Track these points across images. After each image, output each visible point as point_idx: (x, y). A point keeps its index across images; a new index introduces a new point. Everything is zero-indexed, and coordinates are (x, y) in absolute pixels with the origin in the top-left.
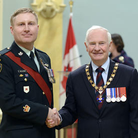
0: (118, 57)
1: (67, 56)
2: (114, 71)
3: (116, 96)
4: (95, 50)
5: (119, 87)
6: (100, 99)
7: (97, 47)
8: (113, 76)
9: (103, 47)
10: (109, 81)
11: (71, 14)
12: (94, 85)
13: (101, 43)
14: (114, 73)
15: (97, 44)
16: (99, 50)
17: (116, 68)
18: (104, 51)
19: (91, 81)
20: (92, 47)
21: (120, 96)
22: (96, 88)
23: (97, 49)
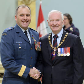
0: (69, 28)
1: (38, 28)
2: (65, 38)
3: (64, 53)
4: (54, 25)
5: (66, 47)
6: (54, 54)
7: (55, 23)
8: (64, 40)
9: (59, 23)
10: (61, 44)
11: (41, 2)
12: (51, 46)
13: (57, 20)
14: (64, 39)
15: (55, 21)
16: (56, 25)
17: (66, 36)
18: (59, 25)
19: (50, 44)
20: (52, 23)
21: (66, 53)
22: (53, 47)
23: (55, 24)
